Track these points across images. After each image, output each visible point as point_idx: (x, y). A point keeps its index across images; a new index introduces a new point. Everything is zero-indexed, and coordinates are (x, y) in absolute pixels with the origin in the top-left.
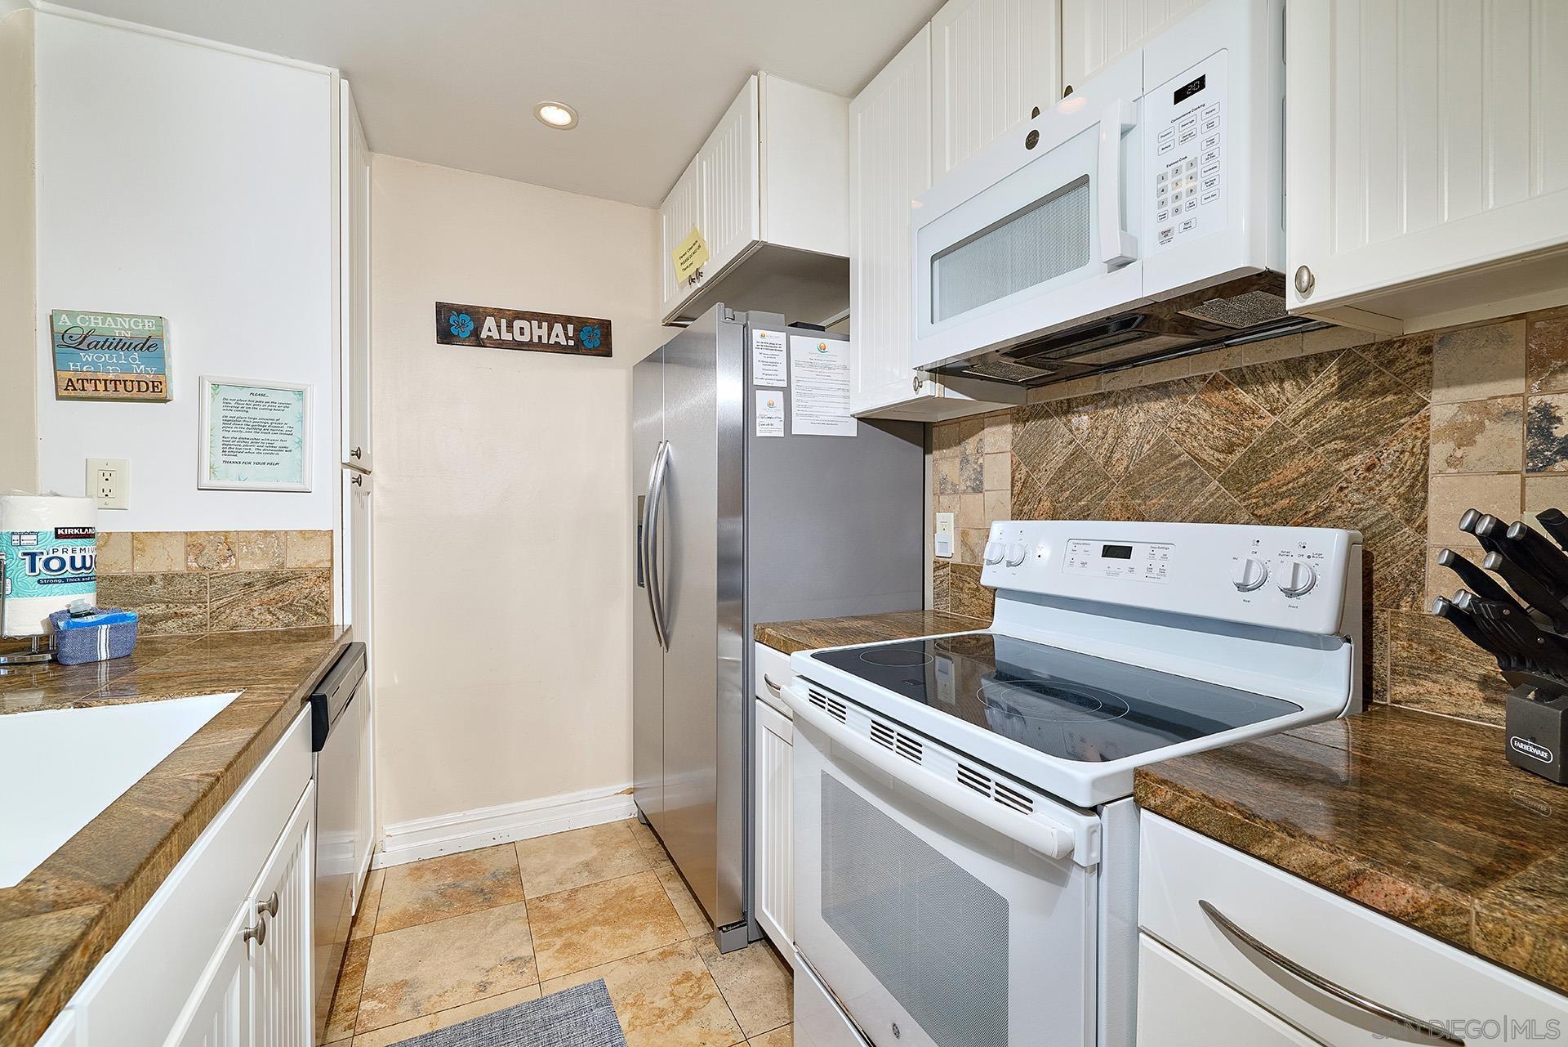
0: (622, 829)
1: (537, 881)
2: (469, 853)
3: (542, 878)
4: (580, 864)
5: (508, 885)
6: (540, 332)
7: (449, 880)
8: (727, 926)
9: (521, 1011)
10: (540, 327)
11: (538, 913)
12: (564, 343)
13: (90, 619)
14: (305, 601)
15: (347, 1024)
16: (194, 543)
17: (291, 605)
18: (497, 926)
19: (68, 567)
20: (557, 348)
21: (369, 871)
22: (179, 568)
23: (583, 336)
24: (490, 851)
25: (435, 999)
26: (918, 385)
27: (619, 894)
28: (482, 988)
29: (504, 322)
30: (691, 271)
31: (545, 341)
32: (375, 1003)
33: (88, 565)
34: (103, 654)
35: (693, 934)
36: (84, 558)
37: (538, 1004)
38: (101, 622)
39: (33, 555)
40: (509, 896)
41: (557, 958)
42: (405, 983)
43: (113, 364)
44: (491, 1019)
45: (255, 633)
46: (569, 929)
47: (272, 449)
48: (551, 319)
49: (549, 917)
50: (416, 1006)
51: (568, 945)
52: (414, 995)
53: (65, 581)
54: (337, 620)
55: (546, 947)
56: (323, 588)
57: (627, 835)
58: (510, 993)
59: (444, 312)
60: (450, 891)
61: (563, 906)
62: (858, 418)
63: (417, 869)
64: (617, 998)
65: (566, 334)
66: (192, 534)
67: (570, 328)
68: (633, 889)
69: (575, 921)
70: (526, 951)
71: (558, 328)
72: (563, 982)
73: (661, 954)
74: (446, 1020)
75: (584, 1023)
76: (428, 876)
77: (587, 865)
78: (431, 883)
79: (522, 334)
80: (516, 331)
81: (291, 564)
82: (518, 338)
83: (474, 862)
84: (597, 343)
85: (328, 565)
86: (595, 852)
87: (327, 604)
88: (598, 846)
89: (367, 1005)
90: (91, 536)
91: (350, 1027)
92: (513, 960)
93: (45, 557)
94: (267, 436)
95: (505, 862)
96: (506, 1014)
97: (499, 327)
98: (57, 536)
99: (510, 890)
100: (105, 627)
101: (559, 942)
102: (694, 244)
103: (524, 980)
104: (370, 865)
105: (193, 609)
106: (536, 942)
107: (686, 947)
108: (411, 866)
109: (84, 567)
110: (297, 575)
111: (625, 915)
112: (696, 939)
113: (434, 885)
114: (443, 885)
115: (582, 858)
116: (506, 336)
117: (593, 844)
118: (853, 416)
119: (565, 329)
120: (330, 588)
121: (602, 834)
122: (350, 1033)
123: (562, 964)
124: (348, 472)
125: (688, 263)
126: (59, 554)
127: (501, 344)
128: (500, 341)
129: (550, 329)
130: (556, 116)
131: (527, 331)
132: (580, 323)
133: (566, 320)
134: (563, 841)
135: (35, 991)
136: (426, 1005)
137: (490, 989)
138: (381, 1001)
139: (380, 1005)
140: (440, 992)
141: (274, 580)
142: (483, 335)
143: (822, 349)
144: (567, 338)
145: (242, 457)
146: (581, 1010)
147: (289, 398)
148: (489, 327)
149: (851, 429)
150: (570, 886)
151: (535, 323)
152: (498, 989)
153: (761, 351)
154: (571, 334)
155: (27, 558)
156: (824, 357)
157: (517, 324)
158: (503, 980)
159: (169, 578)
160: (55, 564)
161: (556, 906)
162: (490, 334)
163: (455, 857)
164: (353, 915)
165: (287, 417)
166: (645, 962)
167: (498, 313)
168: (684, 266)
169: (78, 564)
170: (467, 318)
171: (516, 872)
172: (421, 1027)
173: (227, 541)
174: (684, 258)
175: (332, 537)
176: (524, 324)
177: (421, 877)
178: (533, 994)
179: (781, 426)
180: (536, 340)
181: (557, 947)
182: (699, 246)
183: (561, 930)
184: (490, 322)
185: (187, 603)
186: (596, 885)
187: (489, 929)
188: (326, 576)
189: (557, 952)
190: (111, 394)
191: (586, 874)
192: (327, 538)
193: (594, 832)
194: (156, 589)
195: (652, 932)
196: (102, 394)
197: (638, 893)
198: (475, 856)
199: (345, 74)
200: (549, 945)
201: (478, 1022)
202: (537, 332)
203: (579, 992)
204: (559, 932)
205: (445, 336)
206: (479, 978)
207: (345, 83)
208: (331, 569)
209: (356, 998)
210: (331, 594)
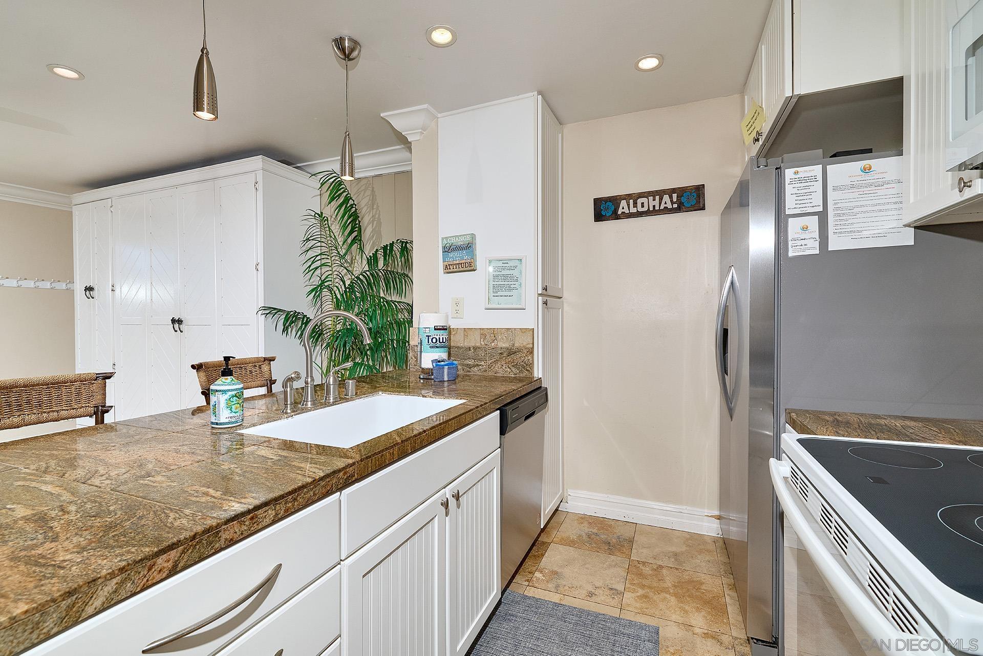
0: (709, 541)
1: (642, 551)
2: (610, 520)
3: (645, 551)
4: (671, 552)
5: (624, 546)
6: (653, 203)
7: (595, 531)
8: (758, 640)
9: (605, 618)
10: (654, 200)
11: (635, 570)
12: (670, 206)
13: (442, 363)
14: (522, 363)
15: (527, 578)
16: (483, 333)
17: (517, 364)
18: (610, 566)
19: (438, 342)
20: (667, 211)
21: (557, 510)
22: (478, 345)
23: (683, 199)
24: (621, 524)
25: (567, 588)
26: (964, 184)
27: (690, 582)
28: (590, 595)
29: (631, 201)
30: (754, 134)
31: (657, 208)
32: (541, 575)
33: (444, 341)
34: (446, 379)
35: (735, 634)
36: (443, 338)
37: (616, 620)
38: (446, 365)
39: (428, 336)
40: (622, 553)
41: (636, 601)
42: (556, 573)
43: (458, 257)
44: (589, 613)
45: (503, 377)
46: (650, 587)
47: (510, 289)
48: (660, 193)
49: (640, 575)
50: (557, 586)
51: (645, 596)
52: (558, 581)
53: (437, 347)
54: (536, 375)
55: (632, 591)
56: (529, 358)
57: (712, 547)
58: (604, 606)
59: (598, 203)
60: (593, 536)
61: (651, 572)
62: (915, 227)
63: (582, 518)
64: (664, 644)
65: (672, 201)
66: (483, 329)
67: (675, 196)
68: (702, 584)
69: (655, 584)
70: (620, 587)
71: (666, 198)
72: (634, 616)
73: (705, 634)
74: (568, 601)
75: (637, 646)
76: (586, 524)
77: (675, 555)
78: (585, 529)
79: (643, 206)
80: (639, 205)
81: (517, 345)
82: (640, 209)
83: (610, 526)
84: (694, 202)
85: (531, 346)
86: (684, 548)
87: (531, 365)
88: (688, 546)
89: (537, 574)
90: (446, 329)
91: (528, 581)
92: (612, 589)
93: (432, 337)
94: (508, 283)
95: (627, 533)
96: (597, 615)
97: (628, 205)
98: (435, 329)
99: (624, 549)
100: (446, 367)
101: (641, 592)
102: (755, 113)
103: (613, 603)
104: (558, 507)
105: (483, 363)
106: (628, 585)
107: (725, 639)
108: (579, 515)
109: (443, 342)
110: (519, 350)
111: (689, 596)
112: (736, 638)
113: (587, 530)
114: (591, 532)
115: (674, 549)
116: (633, 210)
117: (684, 543)
118: (908, 225)
119: (671, 197)
120: (533, 357)
121: (694, 541)
122: (527, 583)
123: (638, 605)
124: (540, 298)
125: (751, 129)
126: (435, 336)
127: (630, 216)
128: (630, 214)
129: (661, 199)
130: (649, 63)
131: (646, 205)
132: (681, 191)
133: (671, 192)
134: (665, 534)
135: (322, 479)
136: (561, 589)
137: (594, 597)
138: (544, 576)
139: (543, 577)
140: (570, 586)
141: (511, 352)
142: (619, 213)
143: (866, 170)
144: (672, 203)
145: (500, 293)
146: (638, 637)
147: (517, 263)
148: (623, 207)
149: (908, 238)
150: (660, 563)
151: (651, 198)
152: (598, 600)
153: (794, 186)
154: (675, 200)
155: (427, 337)
156: (869, 177)
157: (640, 201)
158: (602, 596)
159: (475, 348)
160: (434, 340)
161: (647, 570)
162: (623, 211)
163: (602, 519)
164: (542, 527)
165: (515, 273)
166: (690, 633)
167: (628, 197)
168: (750, 132)
169: (441, 341)
170: (610, 204)
171: (631, 541)
172: (555, 598)
173: (494, 332)
174: (749, 126)
175: (533, 332)
176: (644, 200)
177: (582, 523)
178: (615, 613)
179: (817, 244)
180: (651, 209)
181: (639, 594)
182: (759, 113)
183: (644, 586)
184: (623, 203)
185: (481, 360)
186: (677, 569)
187: (605, 566)
188: (531, 352)
189: (638, 597)
190: (457, 270)
191: (673, 560)
192: (531, 332)
193: (688, 536)
194: (471, 353)
195: (704, 616)
196: (455, 270)
197: (703, 587)
198: (613, 523)
199: (540, 93)
200: (634, 591)
201: (582, 611)
202: (652, 203)
203: (642, 627)
204: (643, 586)
205: (599, 217)
206: (591, 589)
207: (540, 97)
208: (533, 348)
209: (534, 569)
210: (533, 361)
